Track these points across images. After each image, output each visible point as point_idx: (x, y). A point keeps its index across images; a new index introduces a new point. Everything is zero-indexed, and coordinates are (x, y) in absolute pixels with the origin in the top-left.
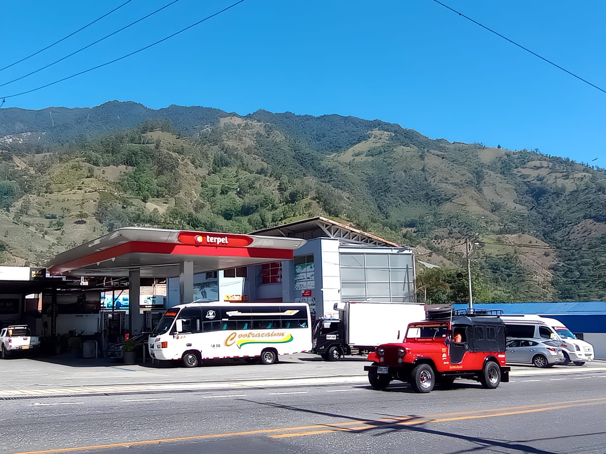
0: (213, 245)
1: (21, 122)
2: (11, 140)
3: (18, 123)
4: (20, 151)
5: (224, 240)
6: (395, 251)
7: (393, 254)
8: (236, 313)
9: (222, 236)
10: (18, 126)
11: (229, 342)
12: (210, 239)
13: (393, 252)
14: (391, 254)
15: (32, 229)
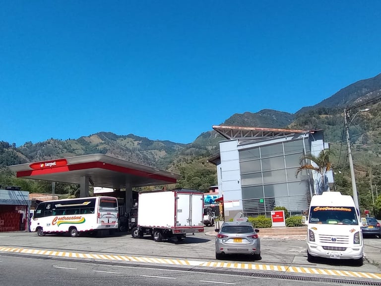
0: (48, 167)
1: (365, 88)
2: (361, 100)
3: (364, 89)
4: (362, 106)
5: (54, 164)
6: (290, 139)
7: (287, 141)
8: (59, 205)
9: (53, 162)
10: (364, 91)
11: (54, 223)
12: (47, 165)
13: (287, 140)
14: (284, 142)
15: (370, 152)
